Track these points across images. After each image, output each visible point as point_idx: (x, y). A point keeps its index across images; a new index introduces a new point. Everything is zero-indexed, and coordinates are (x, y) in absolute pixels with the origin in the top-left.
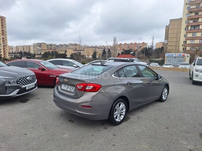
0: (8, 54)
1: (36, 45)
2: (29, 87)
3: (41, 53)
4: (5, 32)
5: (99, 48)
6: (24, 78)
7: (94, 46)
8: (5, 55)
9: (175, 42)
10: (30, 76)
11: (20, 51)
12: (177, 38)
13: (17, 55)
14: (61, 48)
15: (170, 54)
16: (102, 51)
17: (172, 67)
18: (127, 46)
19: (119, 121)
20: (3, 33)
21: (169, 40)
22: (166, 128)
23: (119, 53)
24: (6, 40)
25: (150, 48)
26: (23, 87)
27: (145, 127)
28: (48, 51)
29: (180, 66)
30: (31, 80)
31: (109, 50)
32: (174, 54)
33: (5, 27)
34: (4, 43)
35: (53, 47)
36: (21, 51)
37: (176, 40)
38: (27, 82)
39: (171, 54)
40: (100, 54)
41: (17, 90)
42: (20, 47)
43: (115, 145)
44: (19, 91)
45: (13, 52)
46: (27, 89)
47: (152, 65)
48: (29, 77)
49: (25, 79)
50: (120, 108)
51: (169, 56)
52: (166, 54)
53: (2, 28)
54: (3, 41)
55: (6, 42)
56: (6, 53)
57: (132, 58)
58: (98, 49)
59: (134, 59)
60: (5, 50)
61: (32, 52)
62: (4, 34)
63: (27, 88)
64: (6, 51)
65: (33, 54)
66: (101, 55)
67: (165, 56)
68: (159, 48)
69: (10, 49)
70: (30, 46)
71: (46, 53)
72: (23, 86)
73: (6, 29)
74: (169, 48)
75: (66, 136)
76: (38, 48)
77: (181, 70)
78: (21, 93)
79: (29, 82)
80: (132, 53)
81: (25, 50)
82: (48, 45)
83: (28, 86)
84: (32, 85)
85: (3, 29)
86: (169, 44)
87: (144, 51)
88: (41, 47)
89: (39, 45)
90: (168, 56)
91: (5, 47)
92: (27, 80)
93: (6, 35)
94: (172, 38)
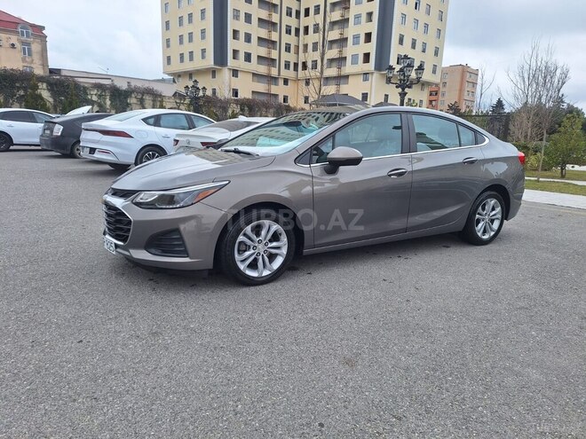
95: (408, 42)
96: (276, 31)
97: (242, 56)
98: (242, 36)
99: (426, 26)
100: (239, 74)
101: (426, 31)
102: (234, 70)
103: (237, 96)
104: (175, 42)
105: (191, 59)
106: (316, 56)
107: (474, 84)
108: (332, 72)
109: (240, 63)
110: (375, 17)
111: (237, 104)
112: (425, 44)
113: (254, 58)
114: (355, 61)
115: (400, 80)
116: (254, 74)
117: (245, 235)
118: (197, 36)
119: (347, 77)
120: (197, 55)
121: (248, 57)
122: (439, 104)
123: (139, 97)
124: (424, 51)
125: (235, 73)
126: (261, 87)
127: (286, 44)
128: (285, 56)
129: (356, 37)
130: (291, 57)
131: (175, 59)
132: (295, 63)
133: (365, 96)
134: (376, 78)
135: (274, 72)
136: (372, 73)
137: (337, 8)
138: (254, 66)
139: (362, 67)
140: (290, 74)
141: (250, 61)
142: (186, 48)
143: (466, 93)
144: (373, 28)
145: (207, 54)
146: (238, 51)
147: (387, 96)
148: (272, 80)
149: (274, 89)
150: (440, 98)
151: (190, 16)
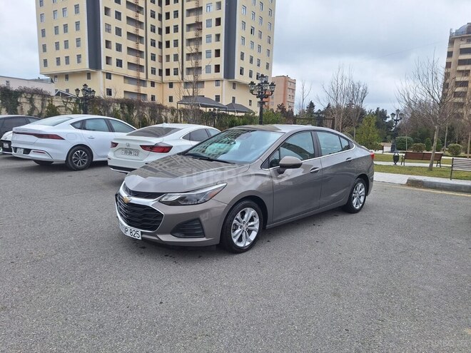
95: (247, 58)
96: (143, 43)
97: (114, 62)
98: (114, 46)
99: (259, 47)
100: (112, 76)
101: (260, 51)
102: (107, 73)
103: (110, 94)
104: (50, 48)
105: (67, 62)
106: (177, 65)
107: (294, 90)
108: (190, 78)
109: (113, 68)
110: (222, 38)
111: (117, 103)
112: (259, 60)
113: (125, 64)
114: (208, 70)
115: (259, 92)
116: (125, 77)
117: (237, 219)
118: (72, 43)
119: (203, 82)
120: (73, 60)
121: (119, 63)
122: (270, 104)
123: (29, 96)
124: (259, 65)
125: (109, 76)
126: (132, 88)
127: (152, 54)
128: (151, 64)
129: (208, 52)
130: (156, 65)
131: (52, 62)
132: (160, 70)
133: (218, 98)
134: (225, 84)
135: (143, 76)
136: (222, 80)
137: (192, 29)
138: (125, 70)
139: (214, 75)
140: (156, 78)
141: (121, 67)
142: (62, 53)
143: (288, 97)
144: (221, 45)
145: (82, 59)
146: (110, 58)
147: (234, 98)
148: (141, 82)
149: (143, 90)
150: (271, 100)
151: (66, 26)
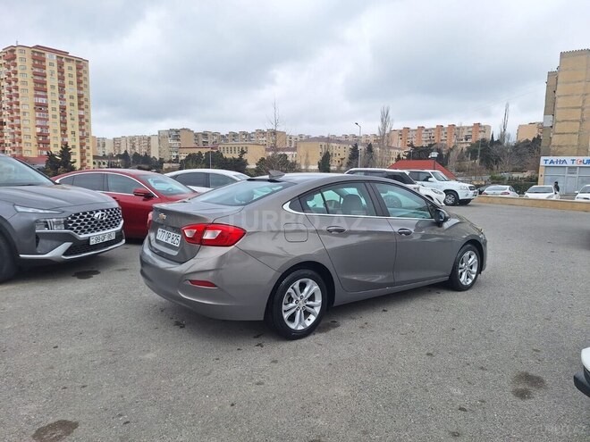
0: (92, 160)
1: (166, 134)
2: (97, 239)
3: (177, 156)
4: (87, 100)
5: (339, 141)
6: (85, 213)
7: (326, 136)
8: (85, 162)
9: (577, 121)
10: (103, 211)
11: (122, 153)
12: (583, 110)
13: (115, 161)
14: (234, 142)
15: (554, 159)
16: (348, 149)
17: (554, 198)
18: (425, 136)
19: (300, 328)
20: (80, 104)
21: (558, 117)
22: (428, 354)
23: (399, 156)
24: (87, 121)
25: (495, 139)
26: (81, 236)
27: (369, 349)
28: (196, 151)
29: (579, 195)
30: (107, 220)
31: (370, 149)
32: (568, 159)
33: (86, 86)
34: (83, 130)
35: (210, 141)
36: (126, 151)
37: (582, 115)
38: (93, 226)
39: (559, 158)
40: (342, 159)
41: (66, 245)
42: (123, 141)
43: (262, 384)
44: (70, 247)
45: (107, 154)
46: (91, 244)
47: (492, 192)
48: (100, 213)
49: (89, 216)
50: (303, 294)
51: (552, 165)
52: (542, 158)
53: (79, 89)
54: (81, 124)
55: (89, 127)
56: (88, 158)
57: (426, 171)
58: (338, 145)
59: (430, 171)
60: (84, 148)
61: (155, 154)
62: (82, 107)
63: (91, 240)
64: (88, 151)
65: (158, 159)
66: (345, 162)
67: (539, 165)
68: (527, 141)
69: (99, 145)
70: (149, 138)
71: (190, 157)
72: (83, 236)
73: (88, 93)
74: (556, 140)
75: (150, 356)
76: (172, 142)
77: (579, 206)
78: (76, 254)
79: (99, 225)
80: (434, 154)
81: (137, 150)
82: (196, 135)
83: (95, 237)
84: (109, 233)
85: (81, 92)
86: (558, 128)
87: (477, 152)
88: (178, 140)
89: (174, 134)
90: (548, 165)
91: (84, 141)
92: (93, 219)
93: (87, 107)
94: (567, 108)
